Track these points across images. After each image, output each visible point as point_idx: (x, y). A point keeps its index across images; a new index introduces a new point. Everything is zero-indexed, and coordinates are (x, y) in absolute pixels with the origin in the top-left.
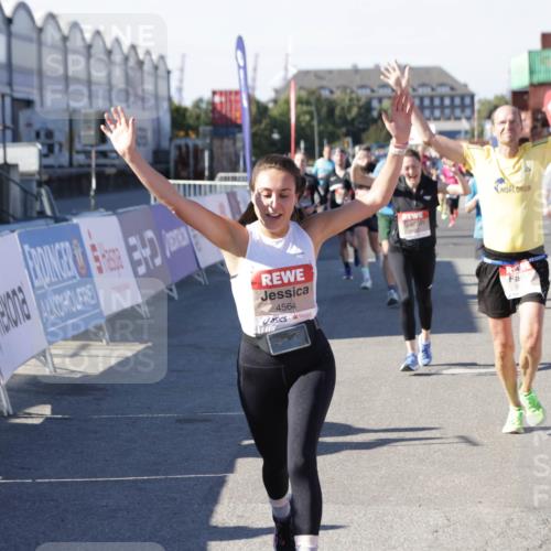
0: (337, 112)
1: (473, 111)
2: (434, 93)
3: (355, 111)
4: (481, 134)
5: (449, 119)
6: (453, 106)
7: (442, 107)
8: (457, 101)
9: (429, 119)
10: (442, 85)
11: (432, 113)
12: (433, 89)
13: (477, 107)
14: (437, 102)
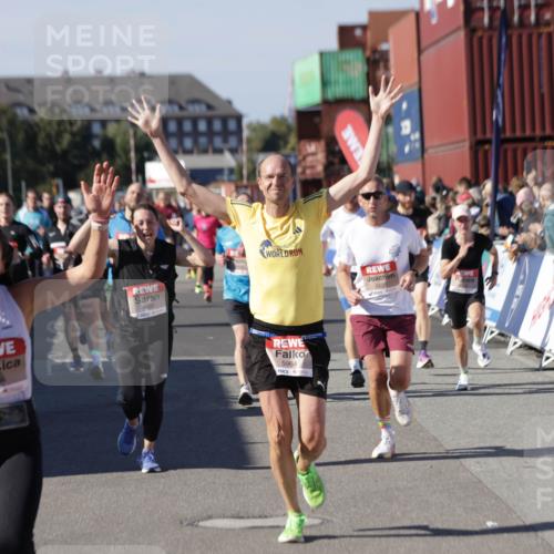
0: (41, 140)
1: (240, 140)
2: (184, 113)
3: (66, 139)
4: (254, 173)
5: (205, 151)
6: (210, 133)
7: (195, 134)
8: (217, 126)
9: (176, 152)
10: (195, 101)
11: (181, 143)
12: (181, 108)
13: (246, 133)
14: (187, 126)
